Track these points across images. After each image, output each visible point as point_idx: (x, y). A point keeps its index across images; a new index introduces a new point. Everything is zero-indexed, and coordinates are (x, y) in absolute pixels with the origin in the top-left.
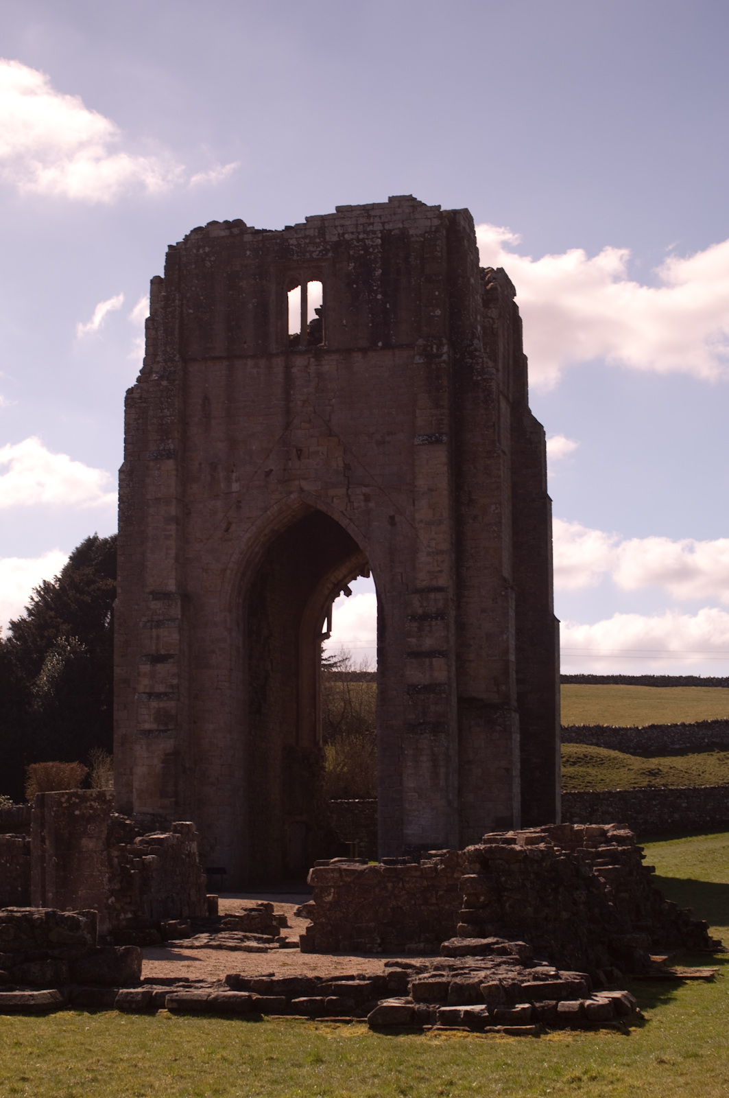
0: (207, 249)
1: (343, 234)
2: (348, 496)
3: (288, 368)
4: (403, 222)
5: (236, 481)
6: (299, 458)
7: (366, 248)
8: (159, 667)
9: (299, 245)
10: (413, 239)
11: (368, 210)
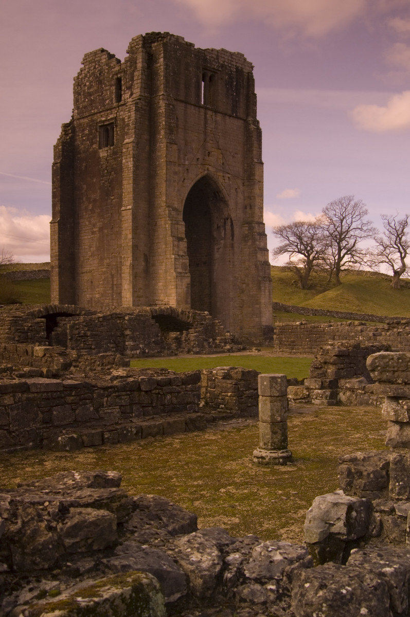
0: (178, 47)
1: (224, 62)
2: (223, 176)
3: (206, 114)
4: (242, 65)
5: (188, 160)
6: (209, 156)
7: (231, 71)
8: (181, 242)
9: (210, 60)
10: (245, 74)
11: (232, 55)
